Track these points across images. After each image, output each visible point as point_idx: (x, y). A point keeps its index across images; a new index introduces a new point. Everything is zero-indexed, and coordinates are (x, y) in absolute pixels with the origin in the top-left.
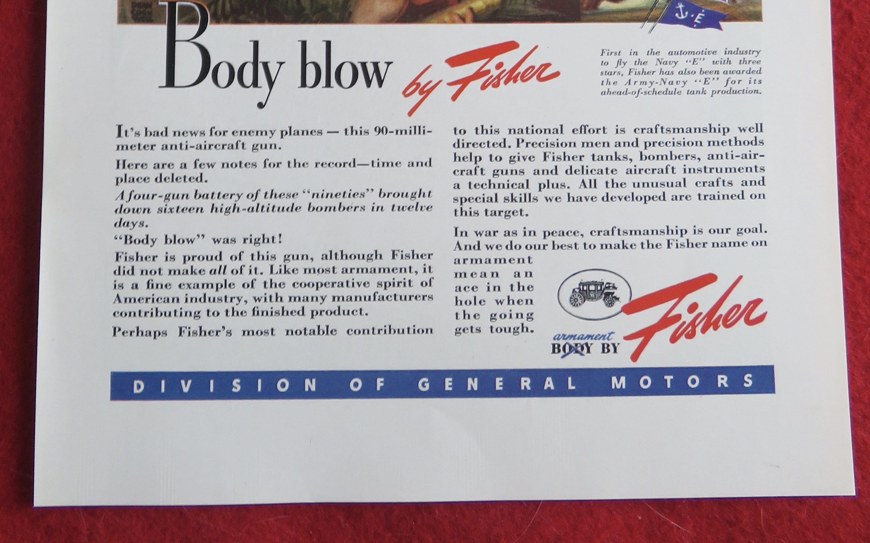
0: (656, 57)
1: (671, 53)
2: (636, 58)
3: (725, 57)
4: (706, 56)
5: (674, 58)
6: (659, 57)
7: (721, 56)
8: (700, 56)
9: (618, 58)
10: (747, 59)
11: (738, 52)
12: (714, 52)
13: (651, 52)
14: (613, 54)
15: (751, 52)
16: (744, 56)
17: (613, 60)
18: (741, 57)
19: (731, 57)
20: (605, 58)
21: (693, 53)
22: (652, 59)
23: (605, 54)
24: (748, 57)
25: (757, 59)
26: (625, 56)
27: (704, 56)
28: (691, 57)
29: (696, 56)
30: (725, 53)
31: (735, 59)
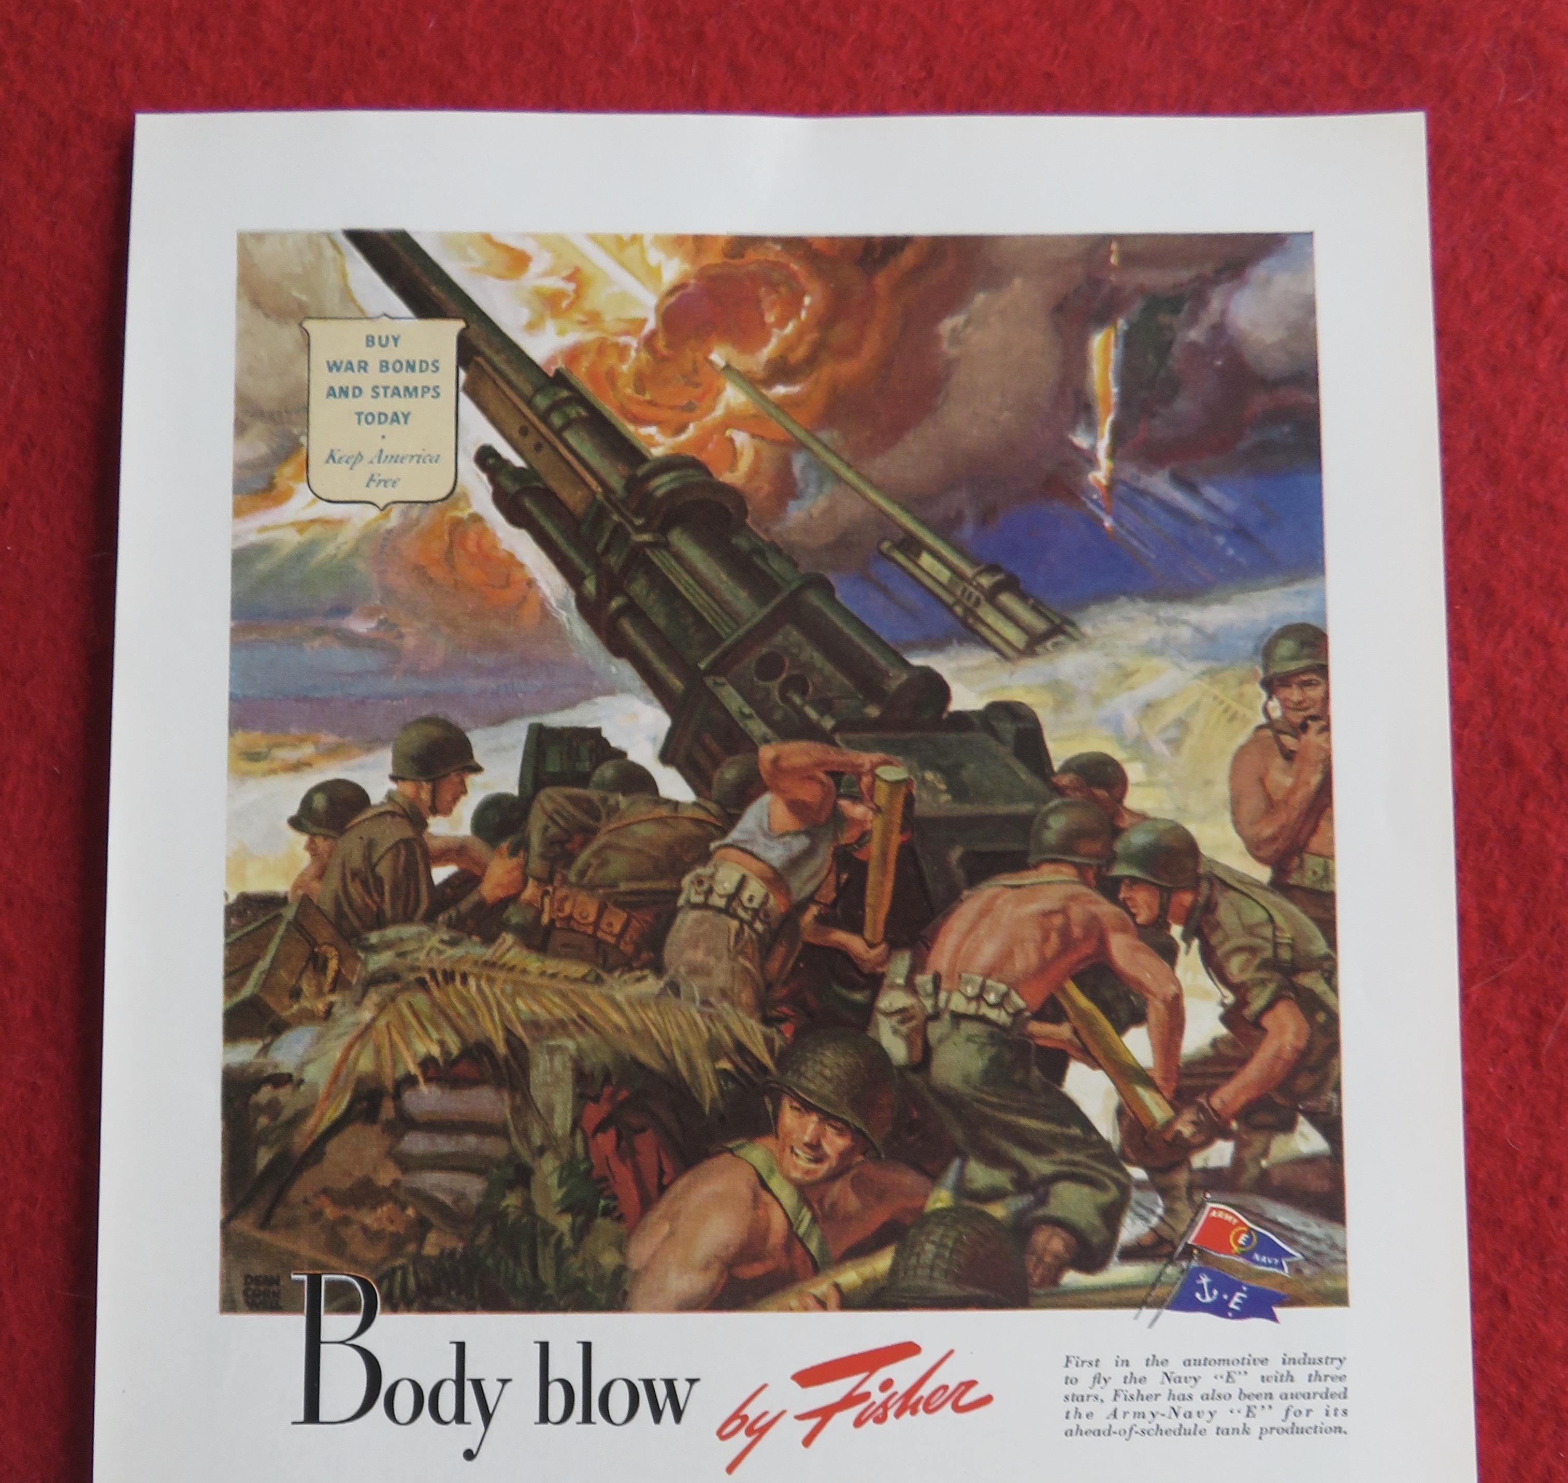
0: (1161, 1369)
1: (1187, 1363)
2: (1126, 1371)
3: (1283, 1369)
4: (1251, 1369)
5: (1193, 1371)
6: (1167, 1369)
7: (1275, 1367)
8: (1240, 1368)
9: (1094, 1371)
10: (1322, 1374)
11: (1306, 1360)
12: (1264, 1361)
13: (1153, 1361)
14: (1086, 1364)
15: (1329, 1360)
16: (1316, 1367)
17: (1086, 1375)
18: (1311, 1369)
19: (1294, 1369)
20: (1072, 1371)
21: (1227, 1362)
22: (1155, 1373)
23: (1072, 1365)
24: (1323, 1369)
25: (1339, 1373)
26: (1107, 1368)
27: (1246, 1367)
28: (1223, 1370)
29: (1231, 1368)
30: (1284, 1362)
31: (1301, 1372)
